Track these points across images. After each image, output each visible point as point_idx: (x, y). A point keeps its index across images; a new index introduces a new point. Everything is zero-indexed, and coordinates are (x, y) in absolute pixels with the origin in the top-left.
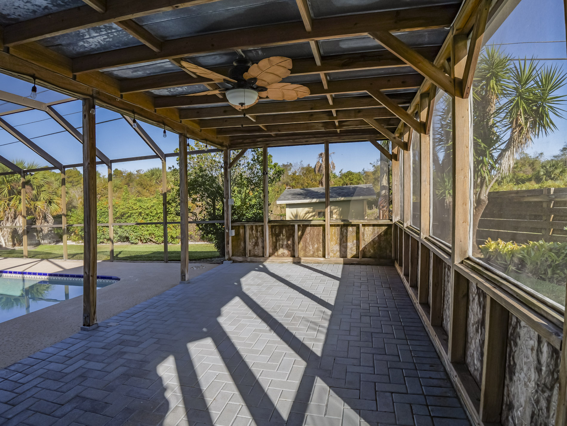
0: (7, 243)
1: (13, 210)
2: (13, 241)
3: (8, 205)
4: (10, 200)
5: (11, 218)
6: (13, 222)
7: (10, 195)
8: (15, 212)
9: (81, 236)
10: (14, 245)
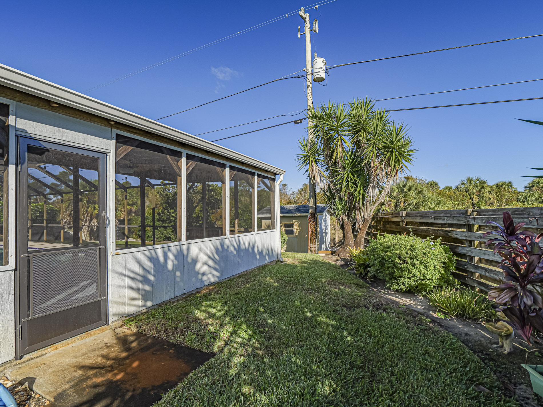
0: (87, 238)
1: (89, 215)
2: (90, 237)
3: (87, 211)
4: (88, 207)
5: (88, 220)
6: (90, 223)
7: (87, 204)
8: (91, 216)
9: (139, 235)
10: (91, 239)
